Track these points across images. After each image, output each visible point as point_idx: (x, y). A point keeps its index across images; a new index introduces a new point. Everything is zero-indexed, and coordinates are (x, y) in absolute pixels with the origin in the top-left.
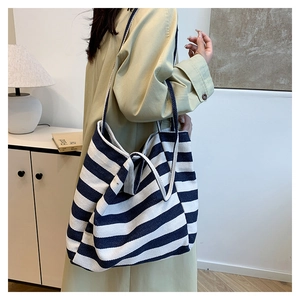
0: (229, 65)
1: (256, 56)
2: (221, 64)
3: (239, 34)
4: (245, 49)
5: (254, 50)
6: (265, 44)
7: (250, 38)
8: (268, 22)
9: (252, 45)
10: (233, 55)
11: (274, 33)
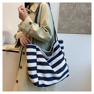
0: (65, 26)
1: (73, 23)
2: (62, 26)
3: (68, 16)
4: (70, 21)
5: (73, 21)
6: (76, 19)
7: (71, 17)
8: (77, 13)
9: (72, 20)
10: (66, 23)
11: (79, 16)
